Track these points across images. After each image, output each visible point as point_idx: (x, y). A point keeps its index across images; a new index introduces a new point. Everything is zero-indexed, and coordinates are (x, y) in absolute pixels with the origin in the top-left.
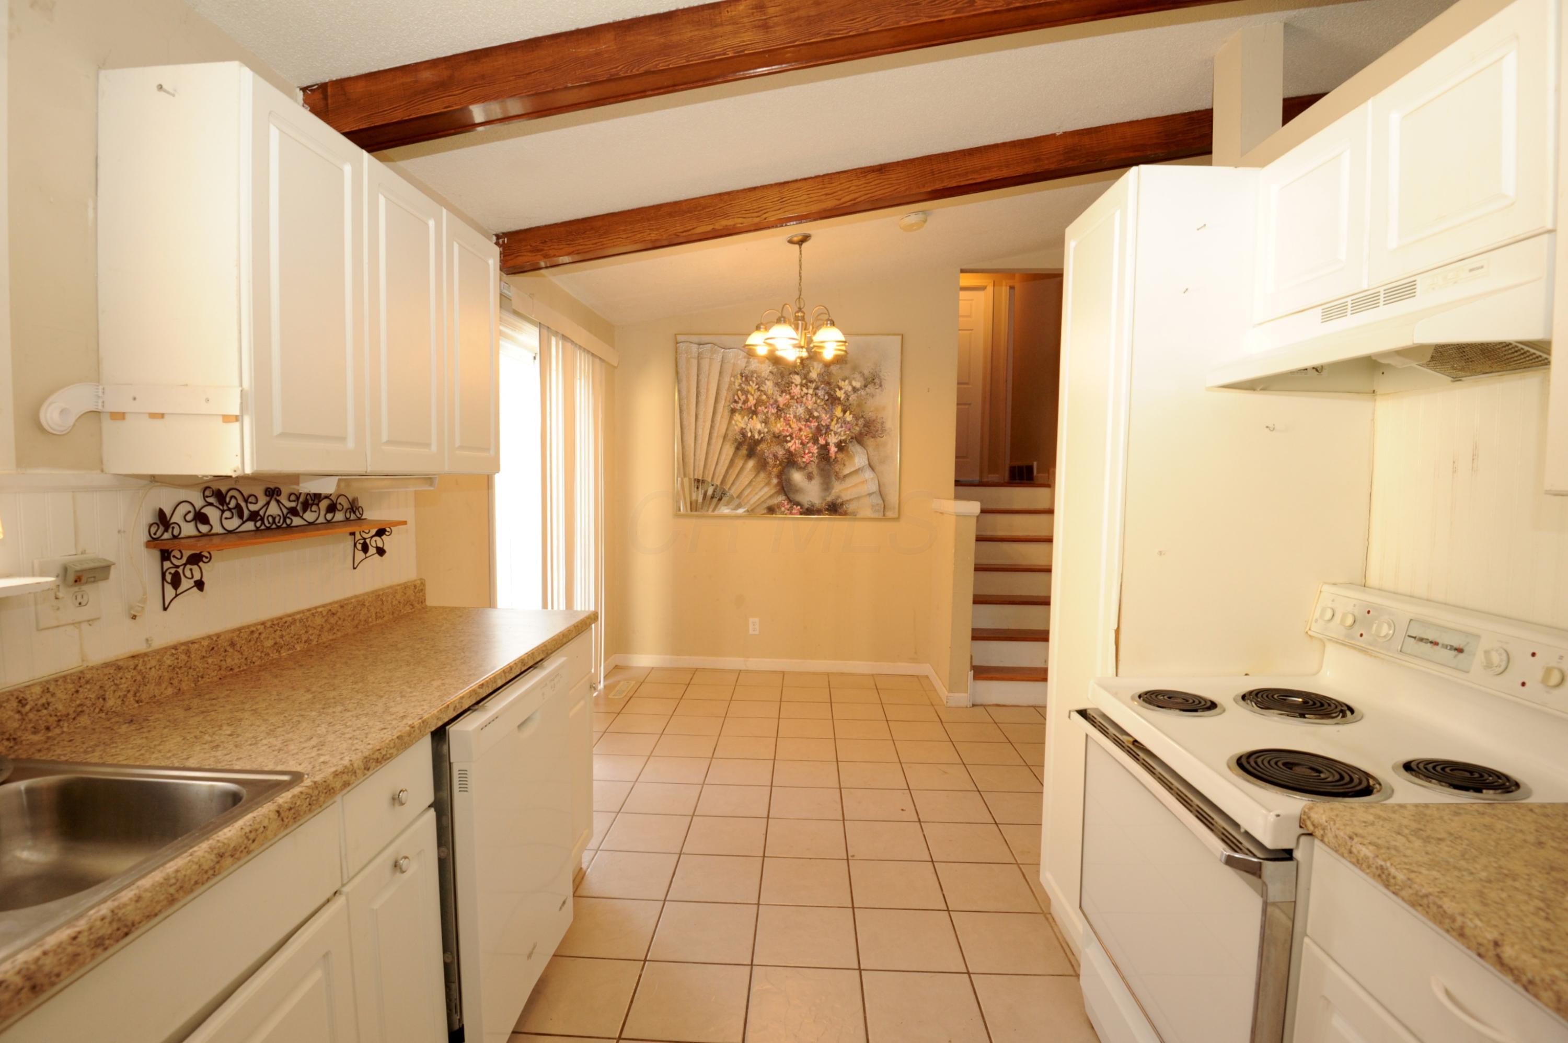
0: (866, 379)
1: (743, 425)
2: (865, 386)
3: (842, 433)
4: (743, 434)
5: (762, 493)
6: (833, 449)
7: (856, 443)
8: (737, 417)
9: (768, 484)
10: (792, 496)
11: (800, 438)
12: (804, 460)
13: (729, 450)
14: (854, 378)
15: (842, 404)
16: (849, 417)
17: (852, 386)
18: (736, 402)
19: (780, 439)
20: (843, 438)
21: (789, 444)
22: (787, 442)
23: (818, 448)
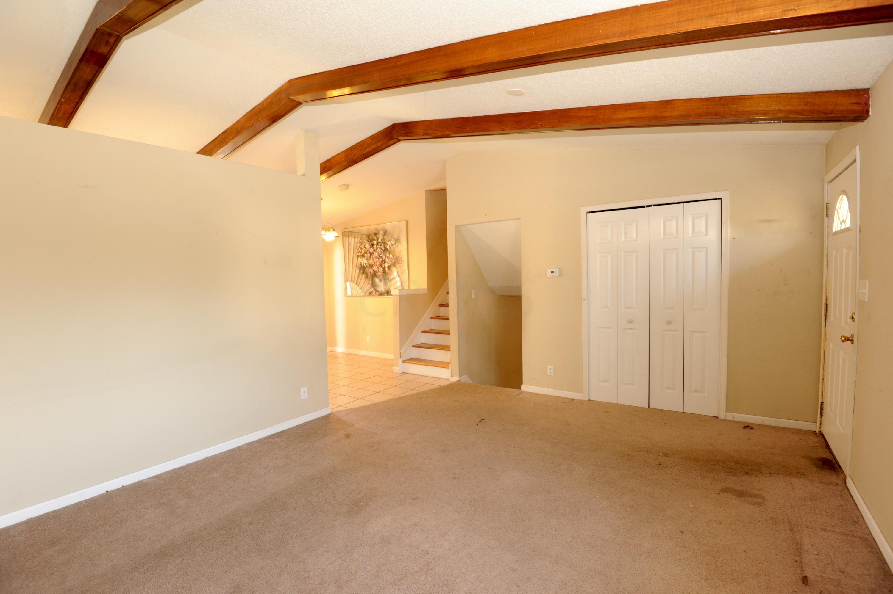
0: (395, 240)
1: (361, 261)
2: (395, 243)
3: (389, 263)
4: (361, 265)
5: (367, 287)
6: (387, 269)
7: (393, 266)
8: (359, 258)
9: (369, 284)
10: (376, 288)
11: (377, 265)
12: (379, 274)
13: (358, 271)
14: (392, 240)
15: (389, 251)
16: (391, 256)
17: (391, 243)
18: (359, 253)
19: (371, 266)
20: (389, 264)
21: (374, 268)
22: (373, 267)
23: (382, 269)
